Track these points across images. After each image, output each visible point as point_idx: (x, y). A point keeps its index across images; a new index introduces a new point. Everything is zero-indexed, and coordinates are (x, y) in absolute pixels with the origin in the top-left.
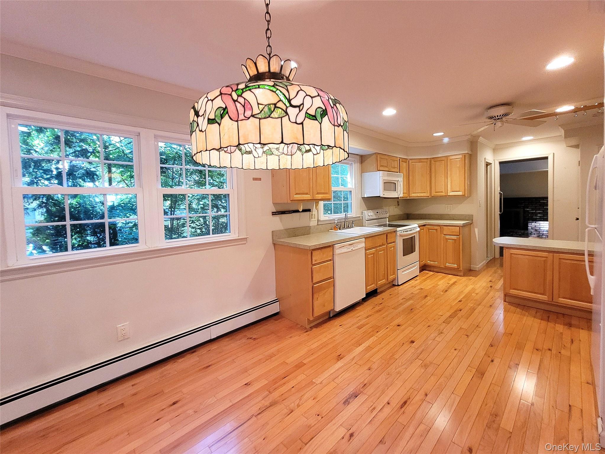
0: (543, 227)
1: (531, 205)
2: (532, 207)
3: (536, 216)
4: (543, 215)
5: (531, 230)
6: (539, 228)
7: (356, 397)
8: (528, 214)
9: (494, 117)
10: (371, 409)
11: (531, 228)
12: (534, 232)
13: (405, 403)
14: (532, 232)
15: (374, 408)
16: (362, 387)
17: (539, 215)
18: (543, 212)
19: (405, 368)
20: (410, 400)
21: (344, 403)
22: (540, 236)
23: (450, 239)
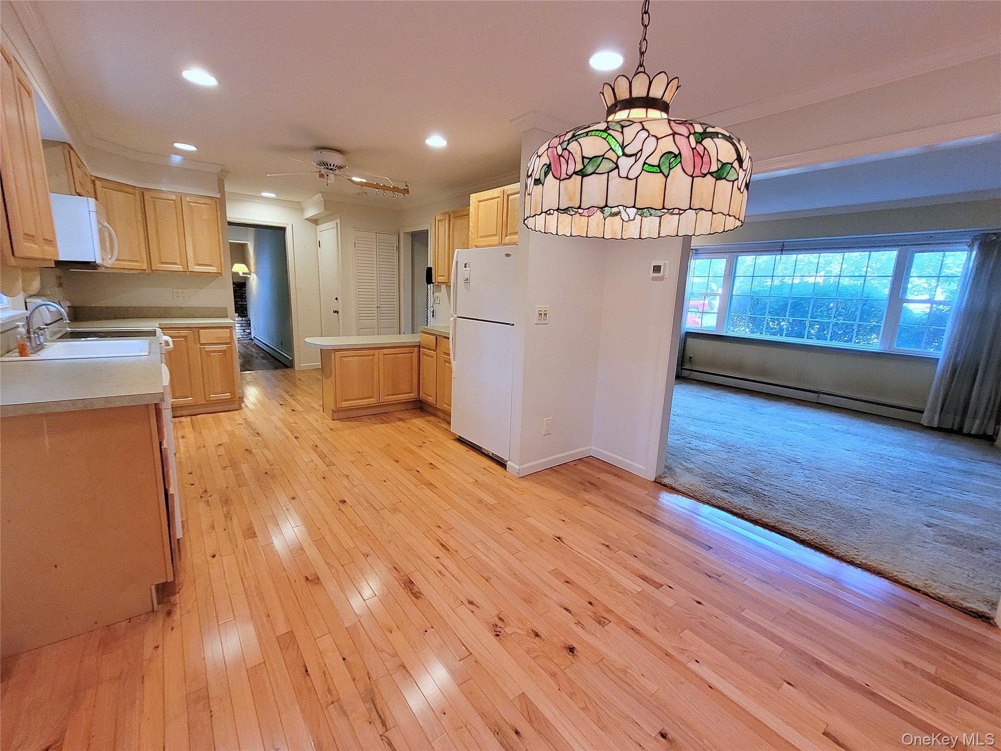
7: (413, 583)
9: (329, 165)
10: (439, 575)
13: (442, 545)
15: (440, 572)
16: (397, 572)
19: (388, 525)
20: (439, 539)
21: (417, 598)
23: (214, 351)
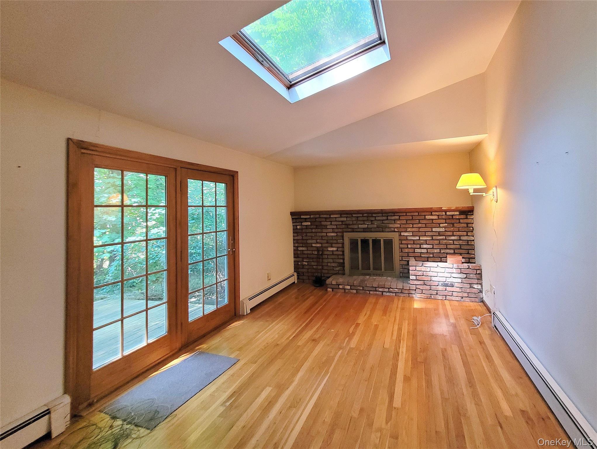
0: (435, 274)
1: (411, 226)
2: (413, 230)
3: (420, 248)
4: (431, 246)
5: (416, 282)
6: (429, 279)
8: (408, 244)
11: (414, 278)
12: (421, 287)
14: (418, 287)
17: (425, 246)
18: (432, 239)
22: (432, 296)
